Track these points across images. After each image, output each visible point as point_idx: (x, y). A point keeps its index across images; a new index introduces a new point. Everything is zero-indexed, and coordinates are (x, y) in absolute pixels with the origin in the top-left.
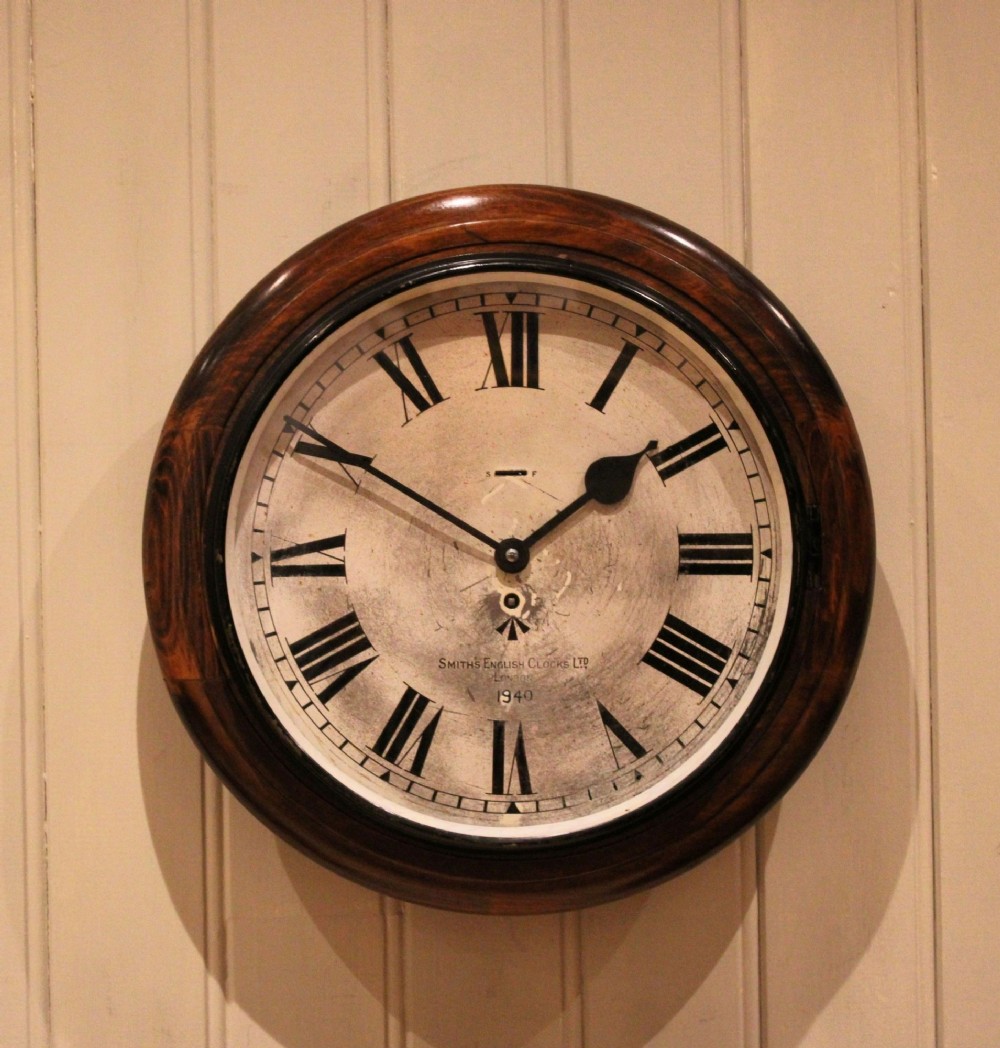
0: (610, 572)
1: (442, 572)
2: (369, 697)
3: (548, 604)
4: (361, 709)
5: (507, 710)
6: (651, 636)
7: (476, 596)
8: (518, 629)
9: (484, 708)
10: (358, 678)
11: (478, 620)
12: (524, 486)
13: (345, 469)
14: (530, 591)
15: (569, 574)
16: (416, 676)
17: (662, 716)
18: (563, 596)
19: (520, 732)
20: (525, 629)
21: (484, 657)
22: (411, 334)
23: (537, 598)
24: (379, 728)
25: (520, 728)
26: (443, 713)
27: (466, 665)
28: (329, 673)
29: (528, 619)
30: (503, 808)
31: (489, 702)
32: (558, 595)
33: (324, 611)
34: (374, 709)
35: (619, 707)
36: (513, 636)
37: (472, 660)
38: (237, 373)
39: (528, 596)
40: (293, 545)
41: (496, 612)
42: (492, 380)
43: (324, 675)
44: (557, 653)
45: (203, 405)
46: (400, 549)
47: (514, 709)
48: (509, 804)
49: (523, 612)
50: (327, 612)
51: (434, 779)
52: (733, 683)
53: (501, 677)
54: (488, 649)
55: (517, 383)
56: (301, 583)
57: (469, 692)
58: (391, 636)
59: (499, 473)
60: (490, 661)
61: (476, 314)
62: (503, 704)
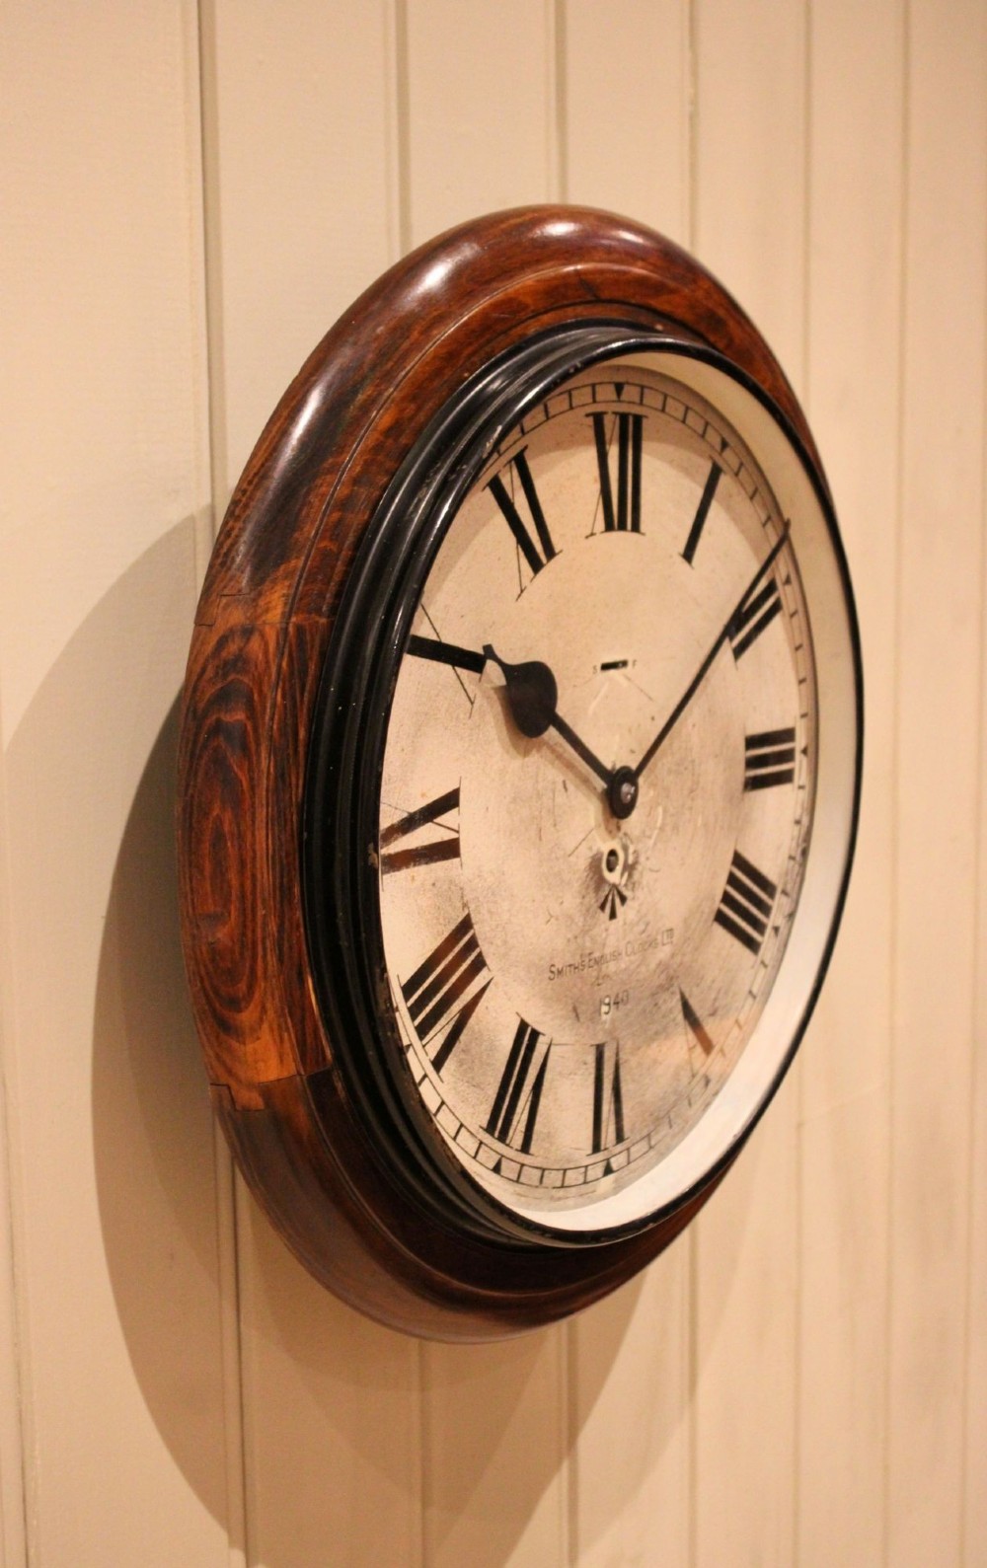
0: (693, 799)
1: (552, 829)
2: (483, 1047)
3: (642, 859)
4: (476, 1069)
5: (607, 1026)
6: (721, 885)
7: (582, 862)
8: (618, 901)
9: (588, 1028)
10: (472, 1021)
11: (584, 897)
12: (625, 683)
13: (458, 677)
14: (629, 842)
15: (660, 810)
16: (528, 1000)
17: (726, 993)
18: (655, 844)
19: (617, 1054)
20: (623, 899)
21: (588, 951)
22: (526, 448)
23: (635, 852)
24: (492, 1092)
25: (618, 1048)
26: (553, 1049)
27: (573, 968)
28: (443, 1021)
29: (626, 885)
30: (600, 1169)
31: (592, 1020)
32: (651, 842)
33: (438, 919)
34: (488, 1064)
35: (694, 989)
36: (613, 915)
37: (577, 960)
38: (336, 516)
39: (625, 849)
40: (405, 815)
41: (601, 881)
42: (601, 524)
43: (438, 1027)
44: (649, 928)
45: (288, 575)
46: (514, 800)
47: (613, 1021)
48: (604, 1163)
49: (622, 875)
50: (441, 921)
51: (541, 1152)
52: (776, 929)
53: (603, 978)
54: (593, 940)
55: (622, 527)
56: (413, 878)
57: (575, 1009)
58: (505, 942)
59: (606, 667)
60: (593, 956)
61: (588, 415)
62: (604, 1017)
